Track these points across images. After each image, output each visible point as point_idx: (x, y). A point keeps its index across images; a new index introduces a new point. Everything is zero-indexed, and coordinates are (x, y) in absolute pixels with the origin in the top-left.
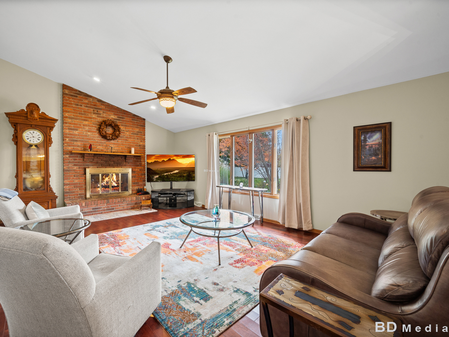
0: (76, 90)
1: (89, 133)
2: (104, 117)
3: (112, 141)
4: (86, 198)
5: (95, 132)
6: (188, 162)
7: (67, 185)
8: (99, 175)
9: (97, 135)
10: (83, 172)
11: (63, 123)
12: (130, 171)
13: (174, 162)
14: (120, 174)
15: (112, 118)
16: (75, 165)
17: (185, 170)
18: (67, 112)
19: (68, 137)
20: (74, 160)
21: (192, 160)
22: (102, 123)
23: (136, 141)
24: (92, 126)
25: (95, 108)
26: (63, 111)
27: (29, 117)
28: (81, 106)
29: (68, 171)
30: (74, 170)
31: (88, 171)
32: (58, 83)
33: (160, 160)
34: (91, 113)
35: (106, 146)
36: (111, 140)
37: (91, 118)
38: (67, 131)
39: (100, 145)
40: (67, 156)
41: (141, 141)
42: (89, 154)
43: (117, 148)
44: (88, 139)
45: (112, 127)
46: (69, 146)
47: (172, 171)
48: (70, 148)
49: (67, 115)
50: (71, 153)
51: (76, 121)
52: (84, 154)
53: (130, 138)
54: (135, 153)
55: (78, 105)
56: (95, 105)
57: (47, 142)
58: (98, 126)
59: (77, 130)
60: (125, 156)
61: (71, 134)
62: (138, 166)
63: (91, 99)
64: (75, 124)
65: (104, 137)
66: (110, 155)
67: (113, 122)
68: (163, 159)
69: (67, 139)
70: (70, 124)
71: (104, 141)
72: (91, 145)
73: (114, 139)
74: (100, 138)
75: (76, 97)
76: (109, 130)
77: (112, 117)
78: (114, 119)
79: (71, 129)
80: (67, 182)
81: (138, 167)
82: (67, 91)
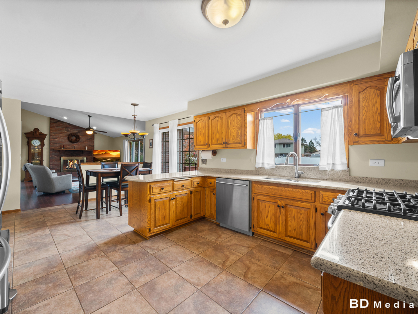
0: (57, 120)
1: (63, 140)
2: (71, 132)
3: (75, 144)
4: (61, 172)
5: (65, 139)
6: (116, 154)
7: (51, 165)
8: (67, 160)
9: (67, 141)
10: (59, 159)
11: (50, 135)
12: (85, 158)
13: (108, 154)
14: (79, 160)
15: (75, 132)
16: (55, 155)
17: (115, 159)
18: (52, 130)
19: (52, 142)
20: (55, 153)
21: (118, 153)
22: (70, 135)
23: (89, 143)
24: (65, 136)
25: (66, 128)
26: (50, 130)
27: (34, 134)
28: (59, 127)
29: (52, 158)
30: (55, 158)
31: (62, 158)
32: (48, 117)
33: (101, 153)
34: (64, 130)
35: (72, 146)
36: (74, 143)
37: (64, 132)
38: (52, 139)
39: (68, 146)
40: (52, 151)
41: (92, 143)
42: (63, 150)
43: (78, 147)
44: (62, 143)
45: (75, 137)
46: (53, 146)
47: (107, 159)
48: (53, 147)
49: (52, 132)
50: (53, 150)
51: (57, 134)
52: (60, 150)
53: (85, 142)
54: (88, 149)
55: (57, 127)
56: (66, 126)
57: (42, 144)
58: (67, 136)
59: (57, 139)
60: (82, 151)
61: (53, 141)
62: (90, 156)
63: (64, 124)
64: (56, 136)
65: (71, 141)
66: (74, 150)
67: (75, 134)
69: (52, 143)
70: (53, 136)
71: (71, 144)
72: (64, 146)
73: (76, 142)
74: (69, 142)
75: (57, 123)
76: (74, 138)
77: (75, 131)
78: (77, 132)
79: (54, 138)
80: (51, 163)
81: (90, 157)
82: (52, 121)
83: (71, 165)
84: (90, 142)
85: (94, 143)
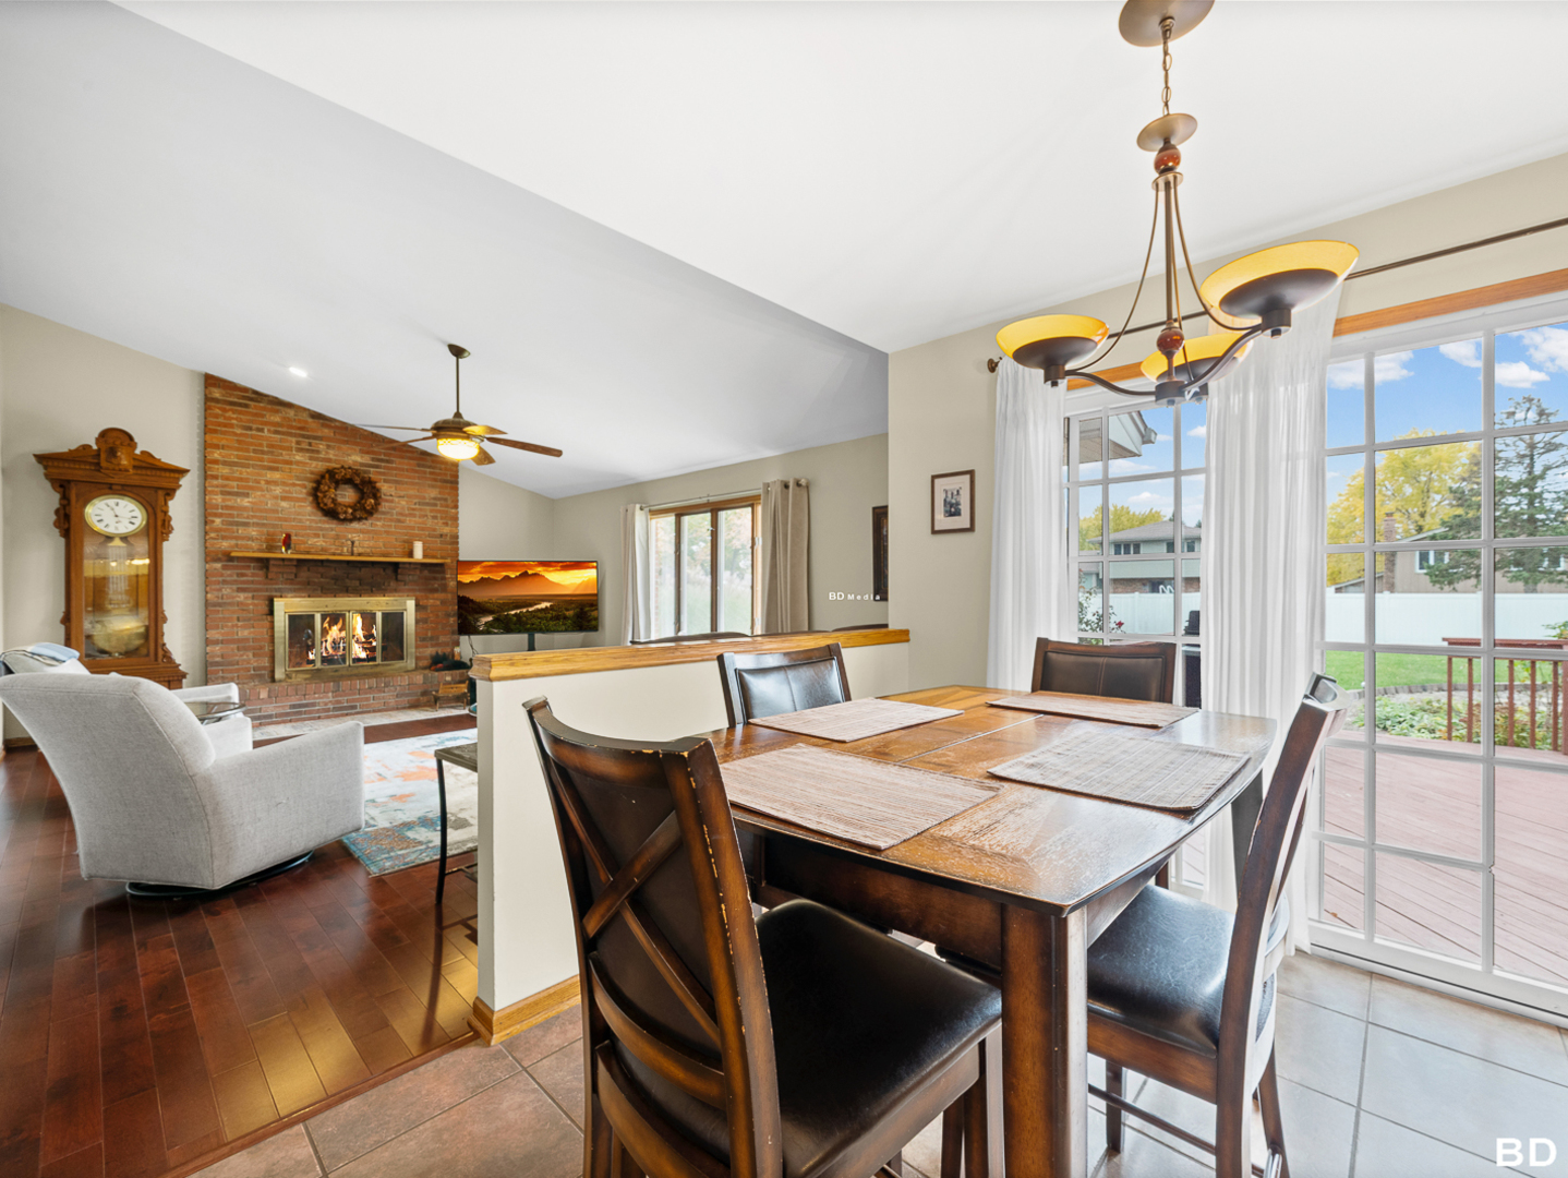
0: (246, 390)
1: (284, 504)
2: (329, 460)
3: (355, 525)
4: (273, 680)
5: (298, 500)
6: (579, 581)
7: (216, 642)
8: (313, 616)
9: (309, 509)
10: (265, 609)
11: (206, 476)
12: (411, 604)
13: (537, 579)
14: (377, 616)
15: (355, 462)
16: (240, 590)
17: (571, 602)
18: (217, 447)
19: (220, 515)
20: (238, 575)
21: (589, 575)
22: (323, 477)
23: (430, 523)
24: (294, 485)
25: (303, 436)
26: (206, 446)
27: (104, 464)
28: (262, 430)
29: (220, 605)
30: (238, 604)
31: (279, 604)
32: (192, 371)
33: (498, 576)
34: (290, 449)
35: (337, 537)
36: (351, 521)
37: (290, 463)
38: (218, 499)
39: (317, 536)
40: (218, 565)
41: (446, 524)
42: (283, 560)
43: (372, 543)
44: (280, 519)
45: (355, 486)
46: (224, 538)
47: (531, 605)
48: (225, 545)
49: (216, 455)
50: (228, 558)
51: (245, 472)
52: (268, 560)
53: (410, 515)
54: (425, 556)
55: (250, 429)
56: (300, 428)
57: (157, 529)
58: (310, 485)
59: (247, 495)
60: (396, 565)
61: (227, 507)
62: (436, 590)
63: (291, 413)
64: (241, 479)
65: (331, 513)
66: (348, 562)
67: (357, 472)
68: (505, 574)
69: (218, 521)
70: (227, 479)
71: (331, 526)
72: (288, 536)
73: (360, 519)
74: (319, 517)
75: (246, 406)
76: (347, 496)
77: (355, 458)
78: (362, 465)
79: (229, 493)
80: (214, 634)
81: (436, 595)
82: (217, 393)
83: (334, 642)
84: (435, 517)
85: (457, 526)
